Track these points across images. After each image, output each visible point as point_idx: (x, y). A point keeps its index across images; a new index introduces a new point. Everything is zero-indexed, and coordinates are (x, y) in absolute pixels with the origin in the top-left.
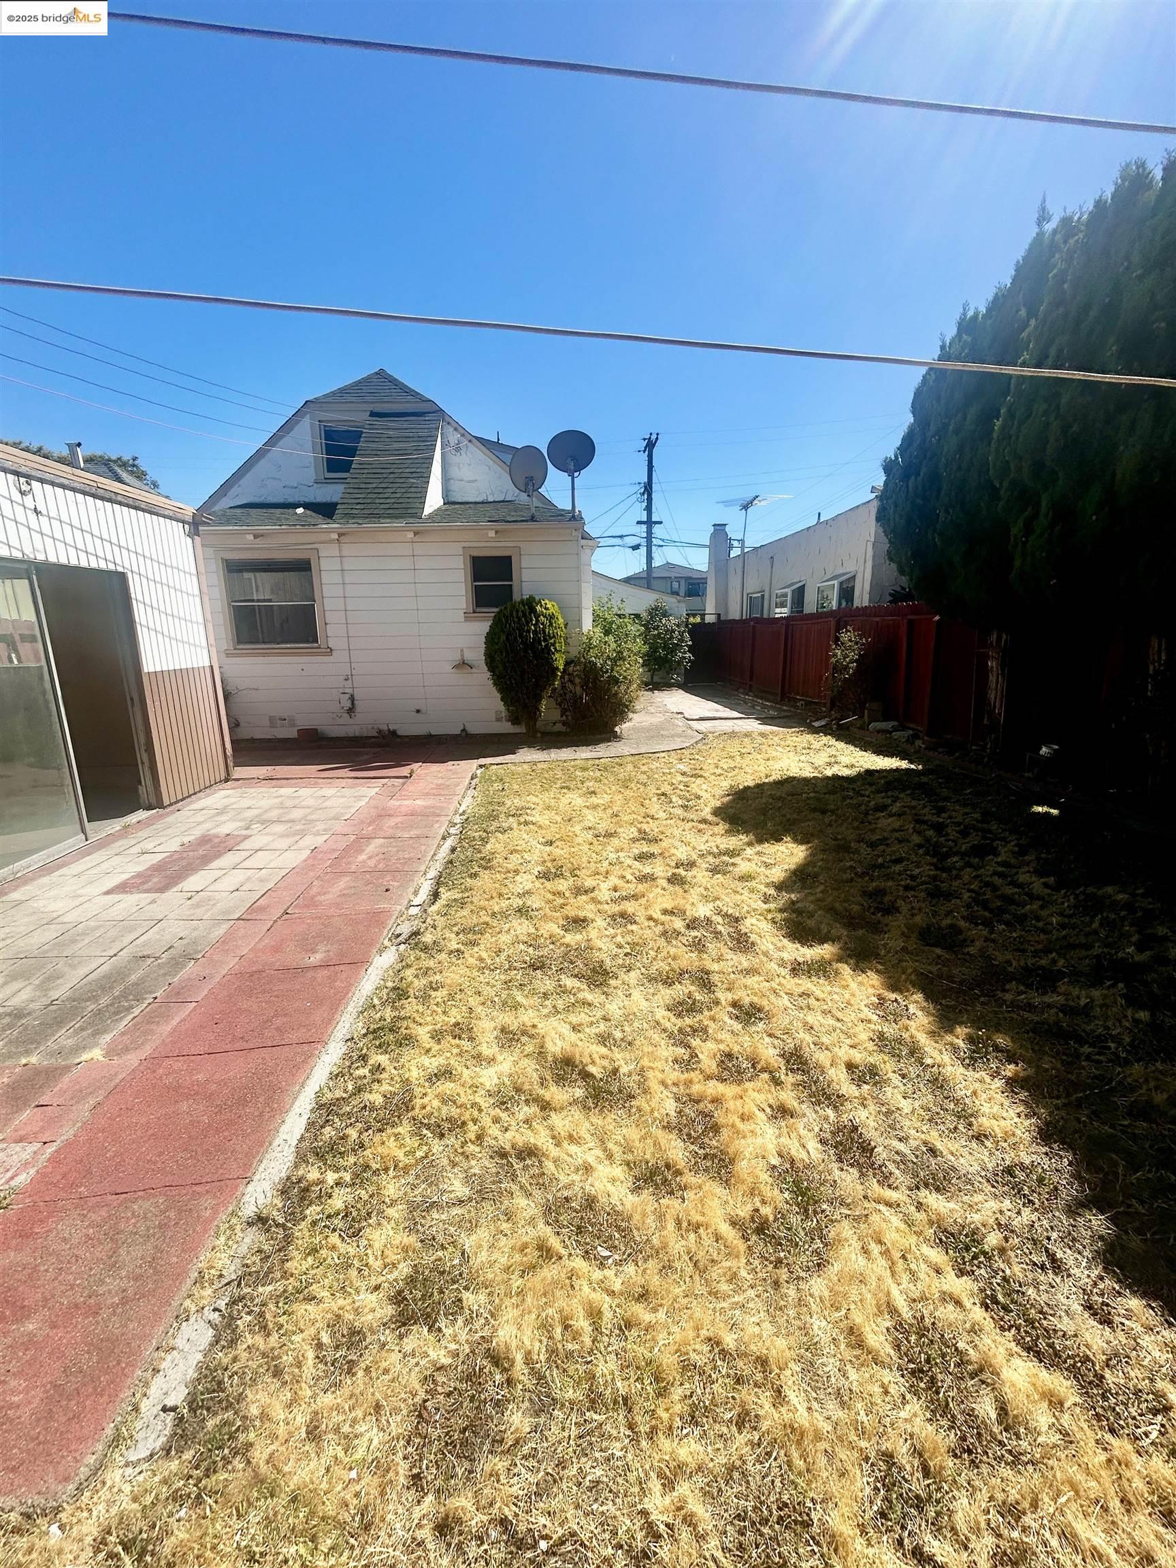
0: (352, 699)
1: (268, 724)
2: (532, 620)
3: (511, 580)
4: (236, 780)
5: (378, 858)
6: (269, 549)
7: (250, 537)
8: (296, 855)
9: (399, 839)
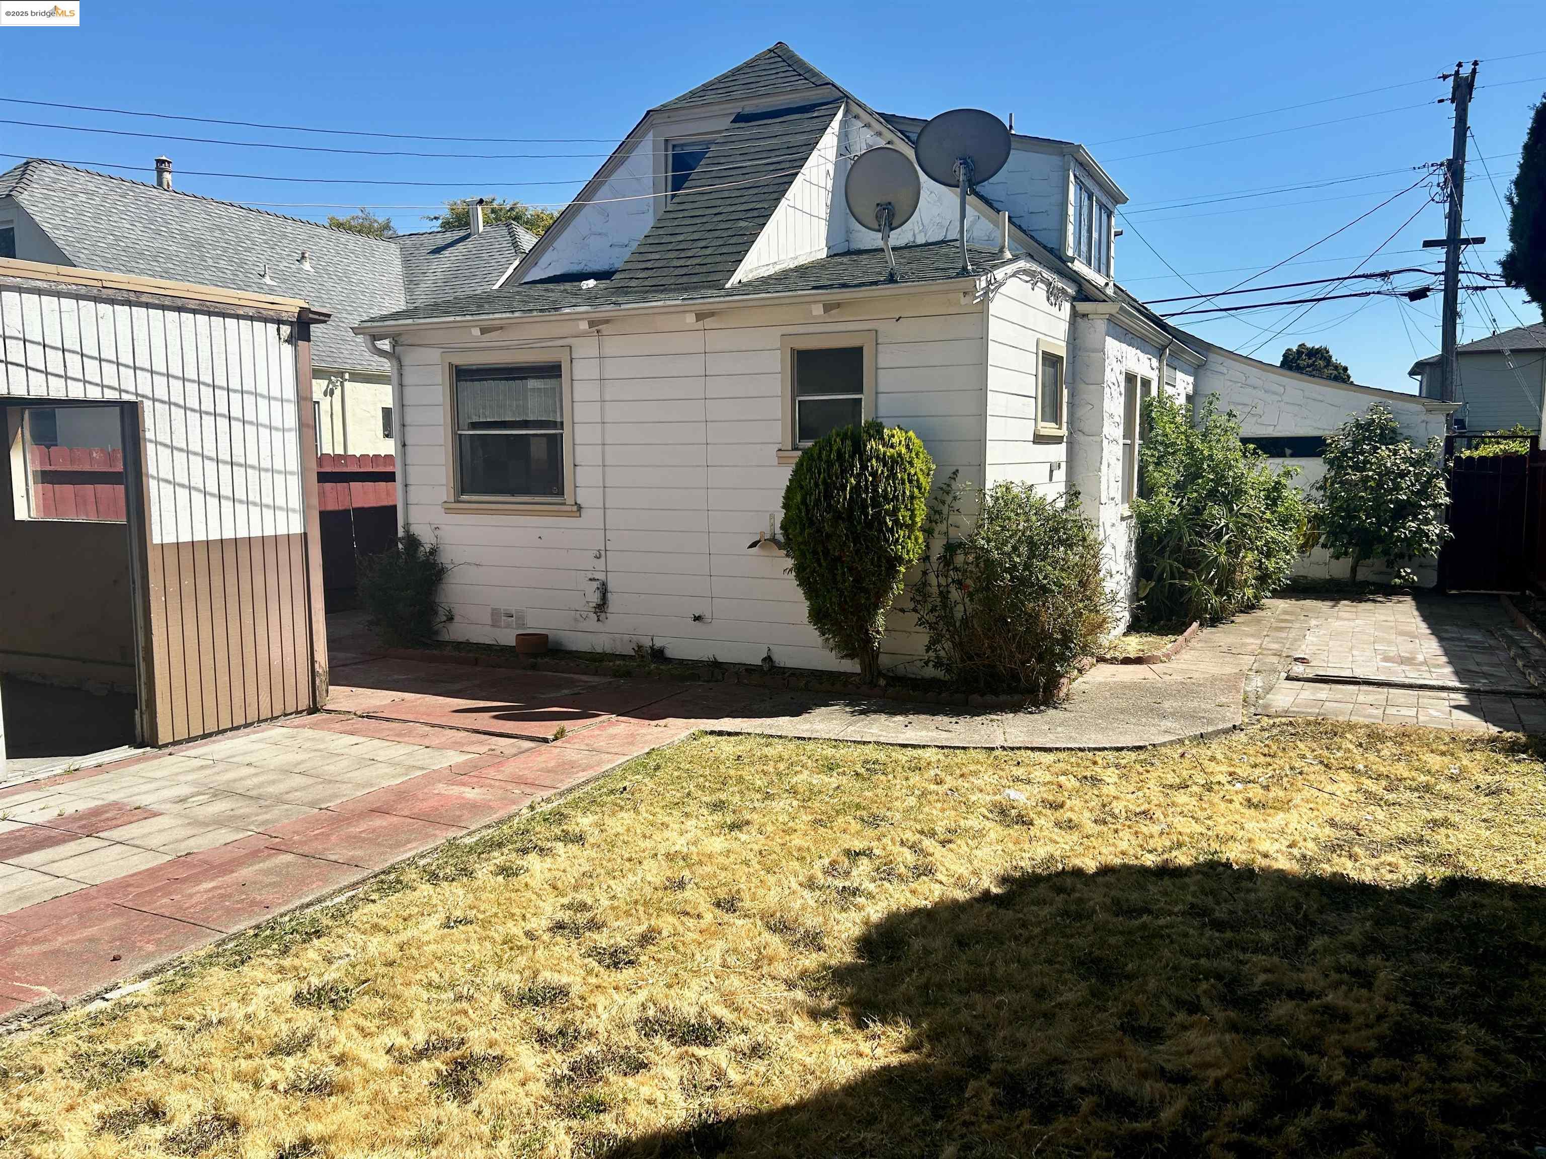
0: (604, 590)
1: (490, 622)
2: (852, 466)
3: (861, 391)
4: (329, 712)
5: (222, 891)
6: (508, 348)
7: (476, 332)
8: (141, 862)
9: (314, 861)
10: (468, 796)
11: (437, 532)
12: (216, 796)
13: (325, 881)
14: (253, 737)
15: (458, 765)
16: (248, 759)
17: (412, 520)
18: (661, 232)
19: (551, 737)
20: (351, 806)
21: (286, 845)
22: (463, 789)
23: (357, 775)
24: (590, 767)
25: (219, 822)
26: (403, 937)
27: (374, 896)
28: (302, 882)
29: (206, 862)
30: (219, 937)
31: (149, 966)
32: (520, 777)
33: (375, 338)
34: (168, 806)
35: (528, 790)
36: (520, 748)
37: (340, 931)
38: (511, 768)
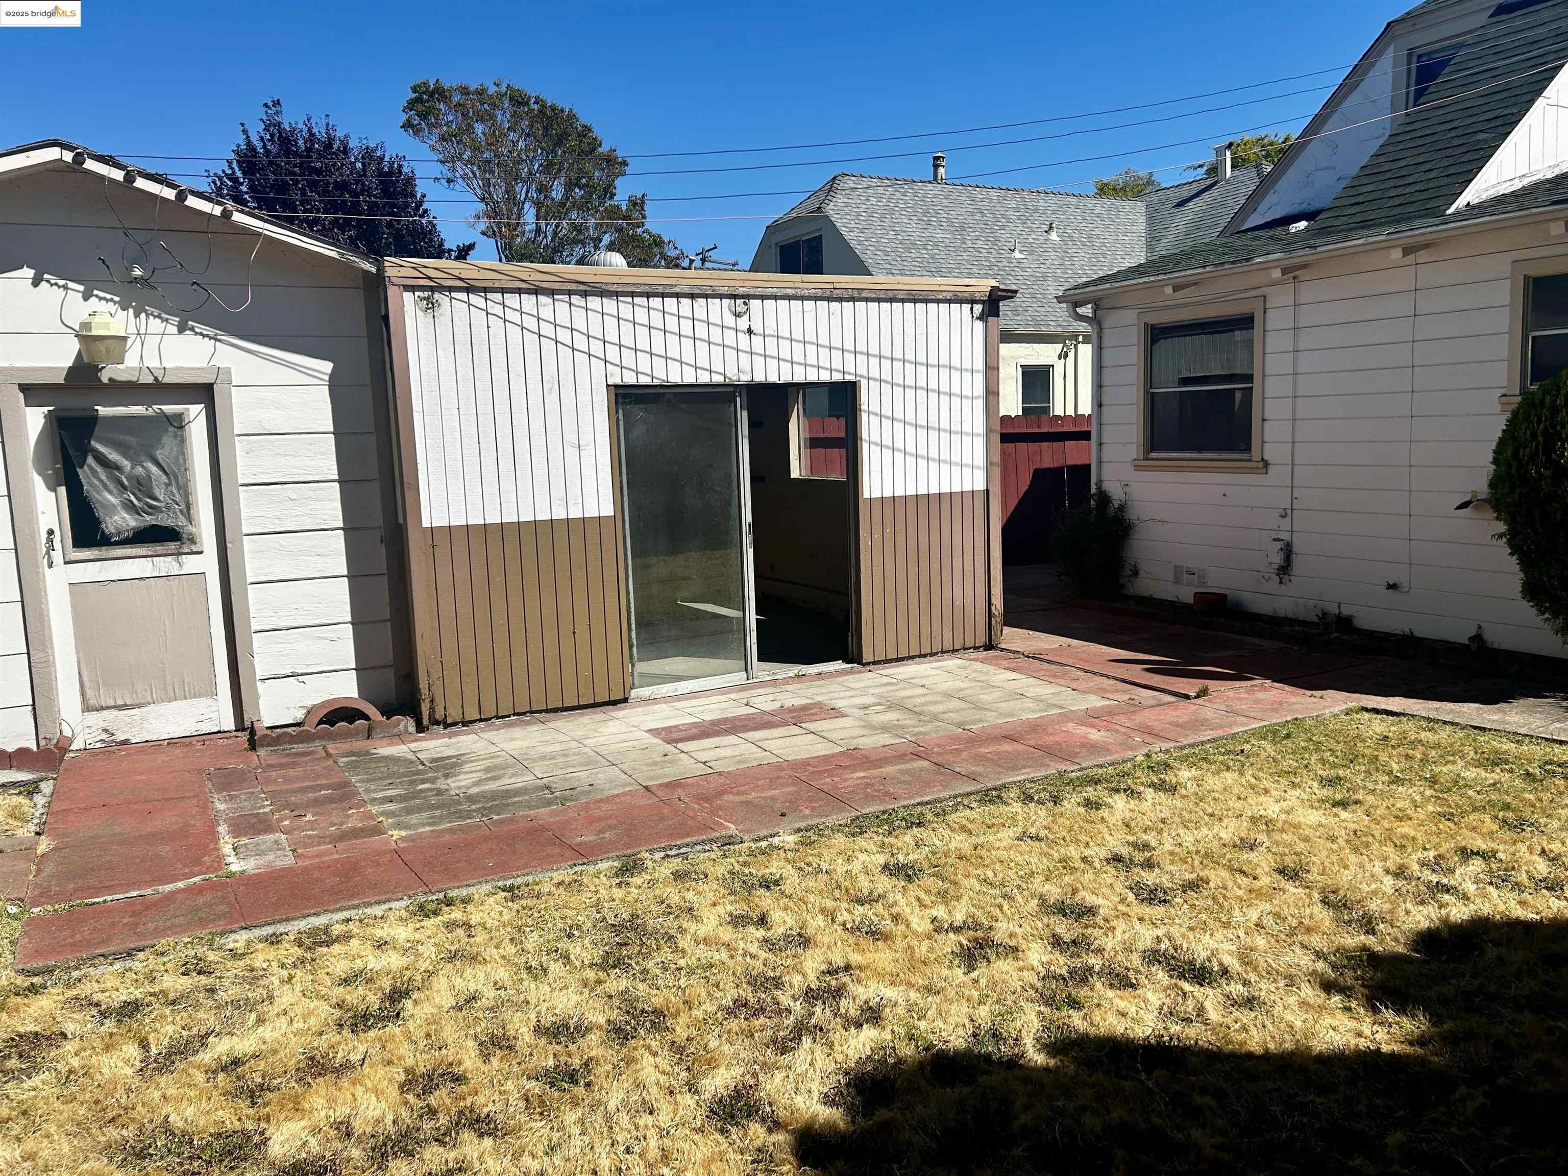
1: (1172, 579)
4: (1003, 650)
5: (868, 781)
6: (1201, 304)
7: (1169, 290)
8: (823, 749)
9: (943, 770)
10: (1092, 736)
11: (1126, 489)
12: (890, 707)
13: (945, 787)
14: (934, 665)
15: (1095, 709)
16: (924, 682)
17: (1105, 477)
18: (1382, 159)
19: (1193, 694)
20: (989, 731)
21: (926, 754)
22: (1089, 730)
23: (1005, 706)
24: (1220, 727)
25: (885, 728)
26: (981, 839)
27: (974, 805)
28: (927, 785)
29: (865, 757)
30: (854, 814)
31: (802, 825)
32: (1147, 727)
33: (1076, 304)
34: (855, 711)
35: (1149, 739)
36: (1160, 700)
37: (936, 825)
38: (1142, 718)
